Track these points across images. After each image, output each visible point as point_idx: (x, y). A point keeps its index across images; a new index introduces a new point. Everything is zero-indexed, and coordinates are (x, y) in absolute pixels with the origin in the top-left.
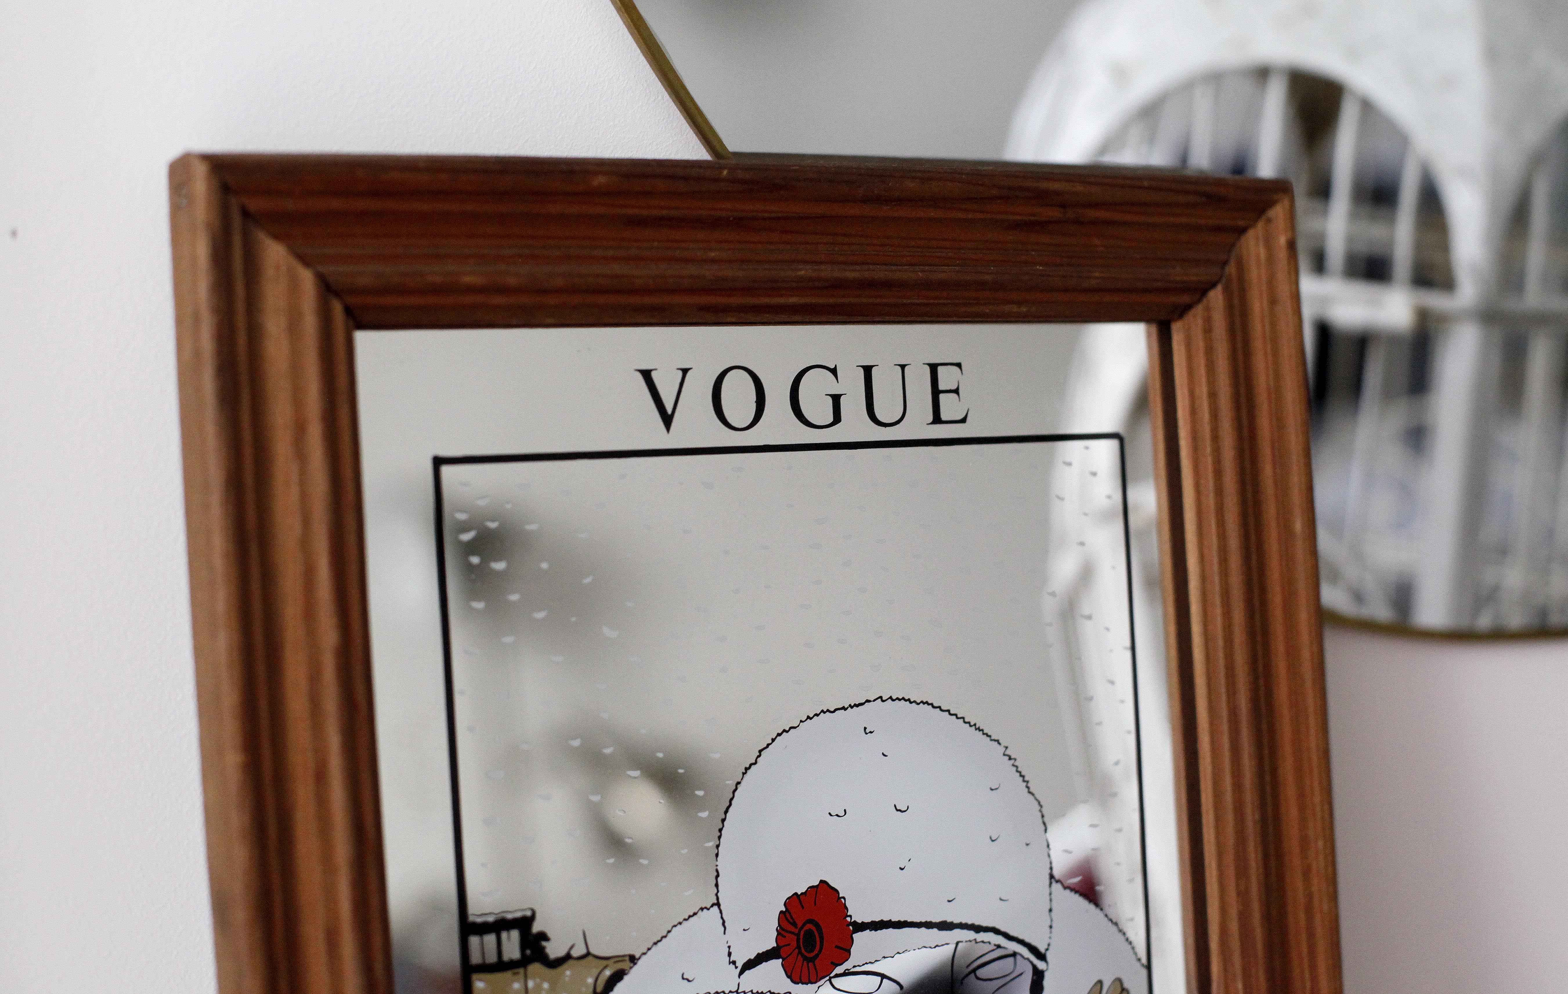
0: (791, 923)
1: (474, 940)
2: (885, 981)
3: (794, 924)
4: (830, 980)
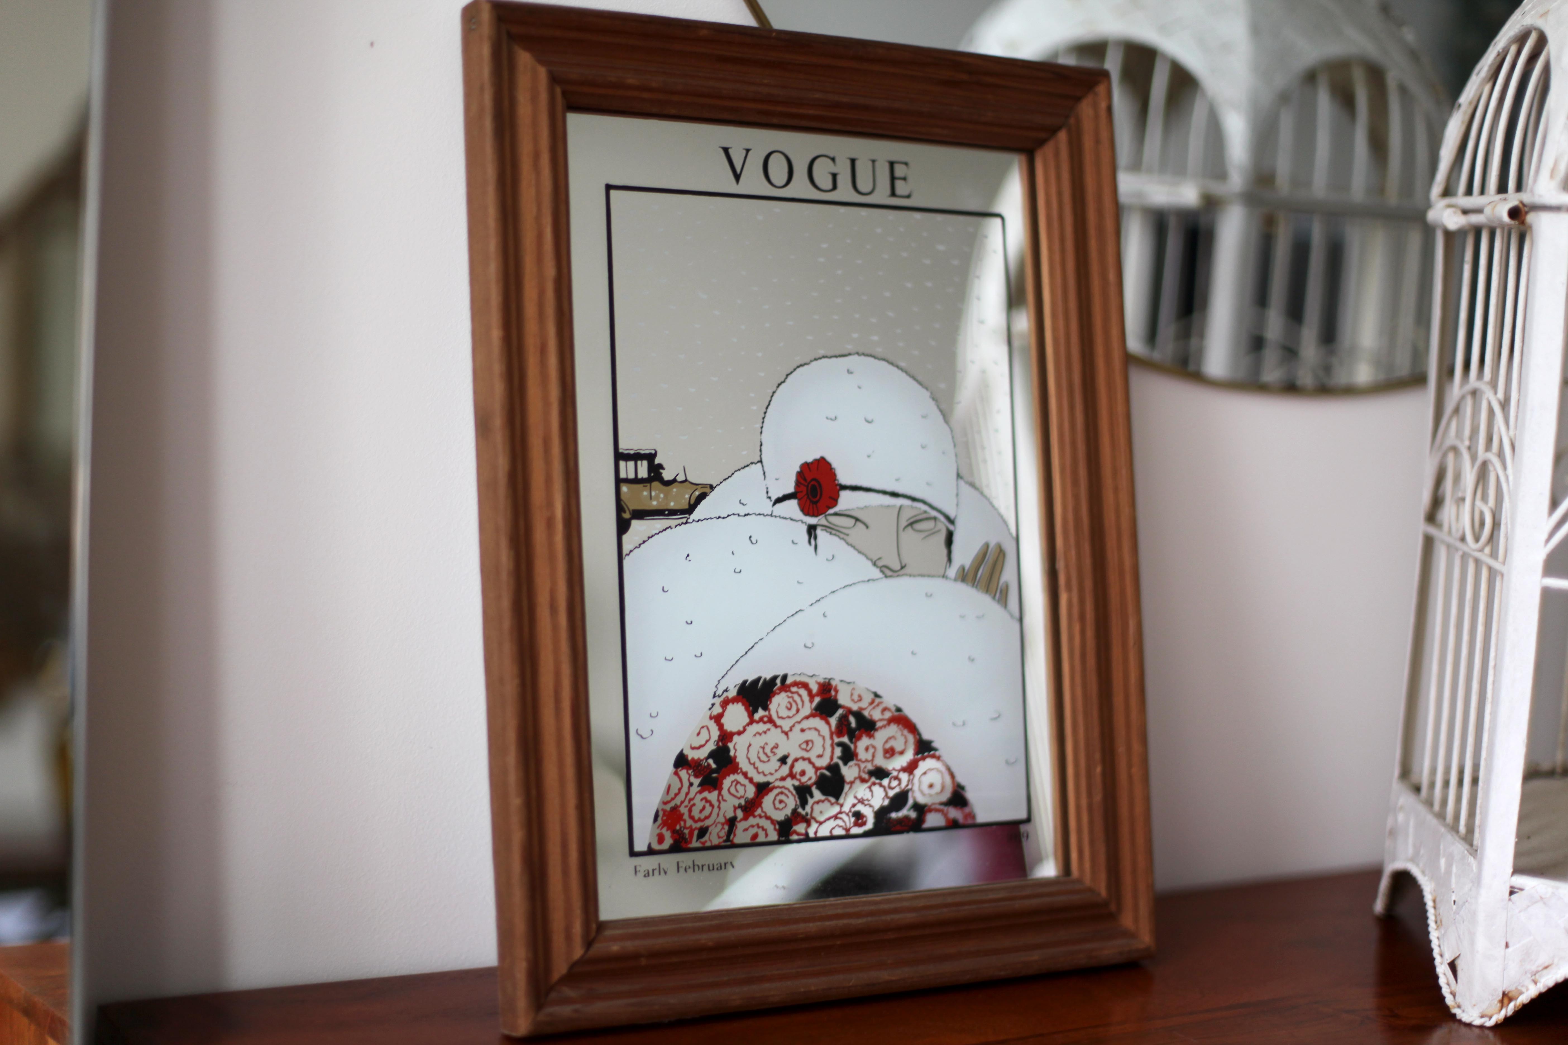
0: (803, 479)
1: (622, 464)
2: (858, 522)
3: (805, 480)
4: (826, 516)
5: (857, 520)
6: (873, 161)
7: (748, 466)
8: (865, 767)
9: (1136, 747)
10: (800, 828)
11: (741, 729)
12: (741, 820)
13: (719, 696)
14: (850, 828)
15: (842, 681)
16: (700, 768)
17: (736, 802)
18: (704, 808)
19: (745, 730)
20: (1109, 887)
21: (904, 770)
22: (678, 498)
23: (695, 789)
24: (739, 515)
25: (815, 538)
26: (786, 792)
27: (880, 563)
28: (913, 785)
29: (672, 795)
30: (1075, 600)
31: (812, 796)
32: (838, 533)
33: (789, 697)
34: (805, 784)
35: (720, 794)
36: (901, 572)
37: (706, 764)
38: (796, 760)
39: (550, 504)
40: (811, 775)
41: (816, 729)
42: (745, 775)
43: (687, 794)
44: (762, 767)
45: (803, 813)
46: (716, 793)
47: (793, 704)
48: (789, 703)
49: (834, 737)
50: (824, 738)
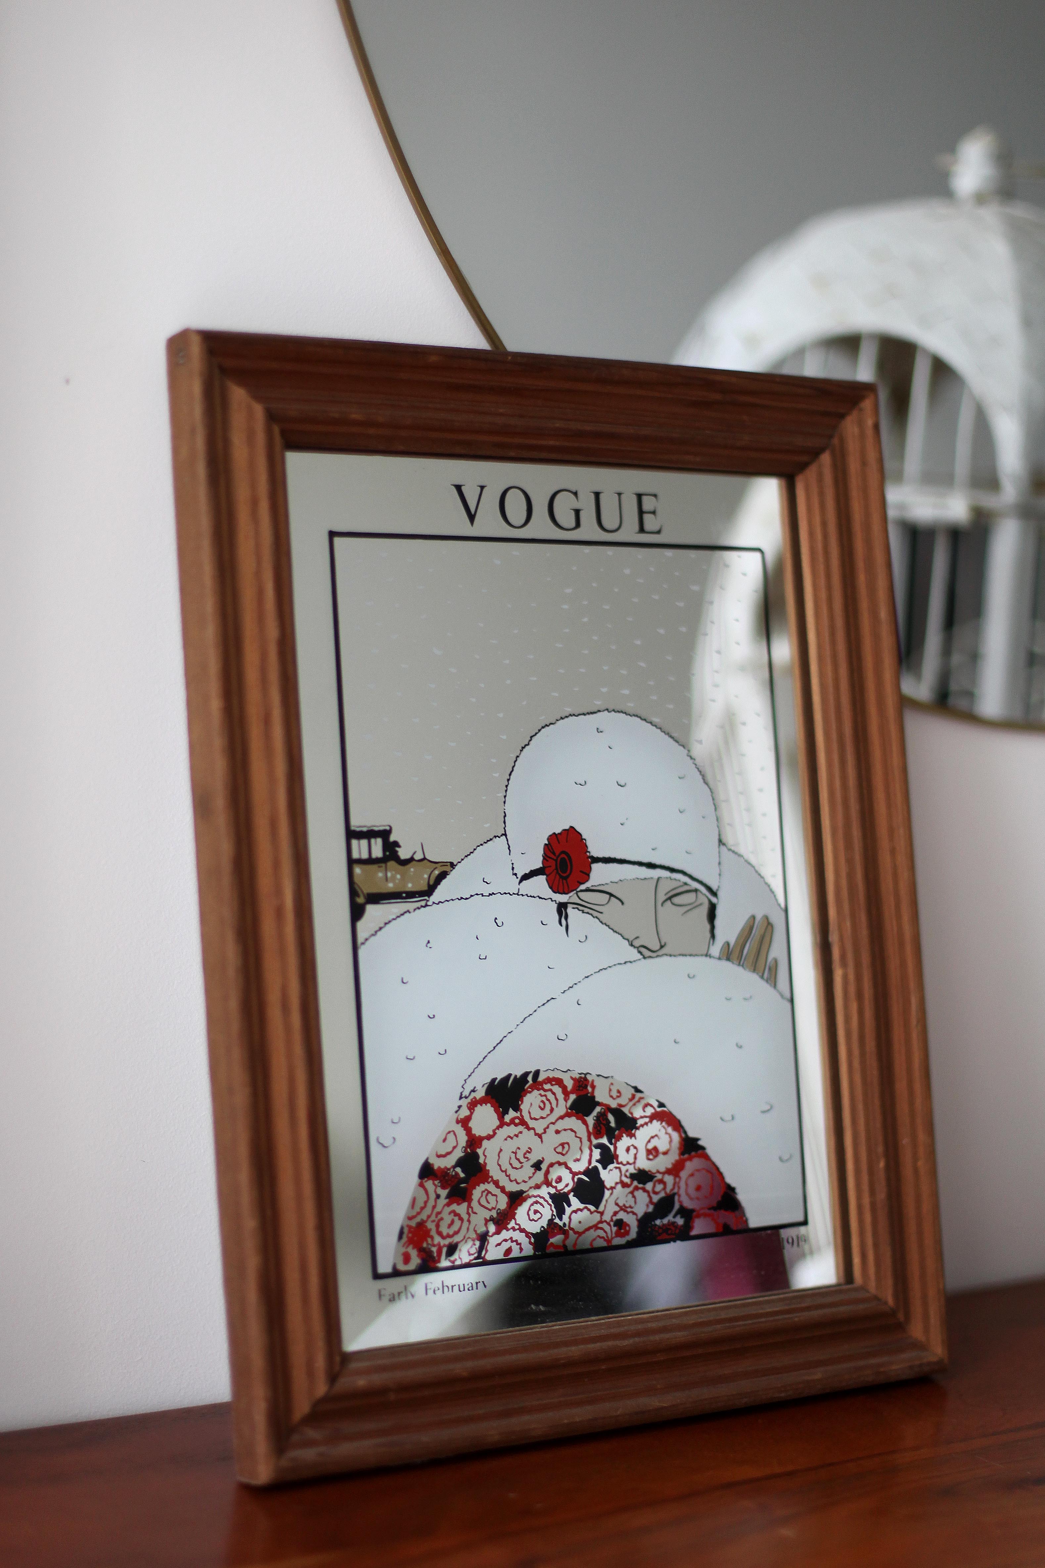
0: (551, 852)
1: (354, 842)
2: (612, 898)
3: (554, 853)
4: (577, 892)
5: (611, 895)
6: (619, 494)
7: (491, 839)
8: (627, 1171)
9: (922, 1137)
10: (558, 1240)
11: (491, 1133)
12: (493, 1234)
13: (466, 1097)
15: (598, 1076)
16: (447, 1178)
17: (487, 1214)
18: (453, 1222)
19: (495, 1133)
20: (896, 1295)
21: (668, 1172)
22: (416, 879)
23: (443, 1201)
24: (483, 895)
25: (566, 918)
26: (541, 1201)
27: (637, 943)
28: (679, 1188)
29: (417, 1209)
30: (851, 977)
31: (569, 1205)
32: (591, 911)
33: (542, 1095)
34: (562, 1192)
35: (469, 1206)
36: (660, 953)
37: (454, 1174)
38: (551, 1165)
39: (278, 892)
40: (567, 1182)
41: (572, 1130)
42: (496, 1183)
43: (434, 1207)
44: (514, 1174)
45: (561, 1224)
46: (465, 1204)
47: (547, 1103)
48: (542, 1101)
49: (592, 1138)
50: (580, 1139)
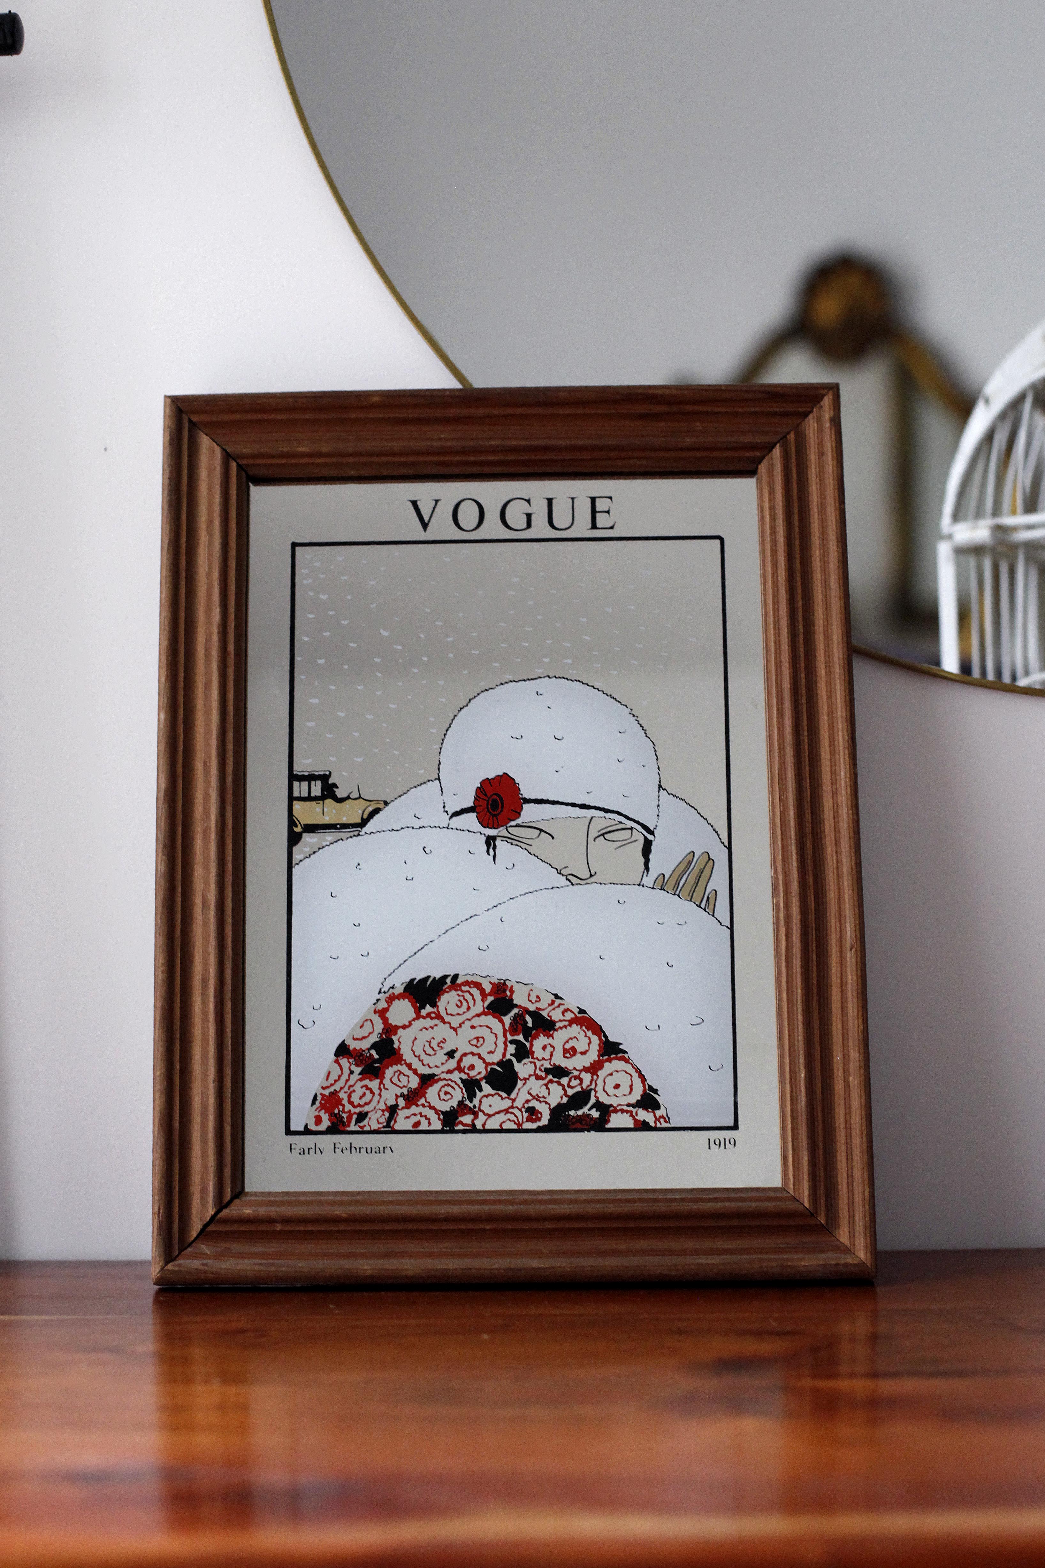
0: (484, 794)
1: (296, 784)
2: (542, 833)
3: (486, 795)
4: (507, 827)
5: (541, 830)
6: (573, 499)
7: (424, 783)
8: (542, 1065)
10: (467, 1119)
11: (407, 1024)
12: (403, 1108)
13: (385, 992)
14: (523, 1122)
15: (518, 982)
16: (361, 1058)
17: (399, 1091)
18: (364, 1094)
19: (410, 1024)
21: (586, 1070)
22: (351, 813)
23: (355, 1077)
24: (413, 828)
25: (494, 848)
26: (453, 1084)
27: (566, 872)
28: (596, 1084)
29: (331, 1081)
31: (481, 1090)
32: (519, 844)
33: (458, 995)
34: (474, 1078)
35: (381, 1083)
36: (588, 881)
37: (368, 1055)
38: (465, 1055)
40: (480, 1070)
41: (487, 1027)
42: (409, 1066)
43: (347, 1081)
44: (427, 1059)
45: (471, 1105)
46: (377, 1081)
47: (464, 1002)
48: (460, 1001)
49: (508, 1035)
50: (496, 1035)
